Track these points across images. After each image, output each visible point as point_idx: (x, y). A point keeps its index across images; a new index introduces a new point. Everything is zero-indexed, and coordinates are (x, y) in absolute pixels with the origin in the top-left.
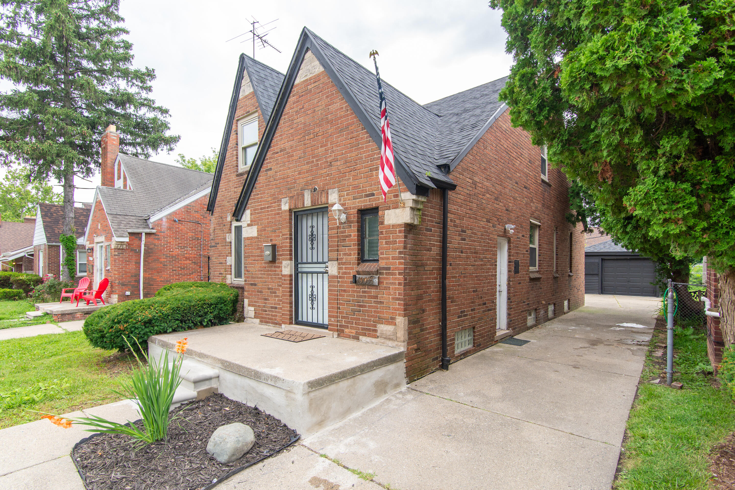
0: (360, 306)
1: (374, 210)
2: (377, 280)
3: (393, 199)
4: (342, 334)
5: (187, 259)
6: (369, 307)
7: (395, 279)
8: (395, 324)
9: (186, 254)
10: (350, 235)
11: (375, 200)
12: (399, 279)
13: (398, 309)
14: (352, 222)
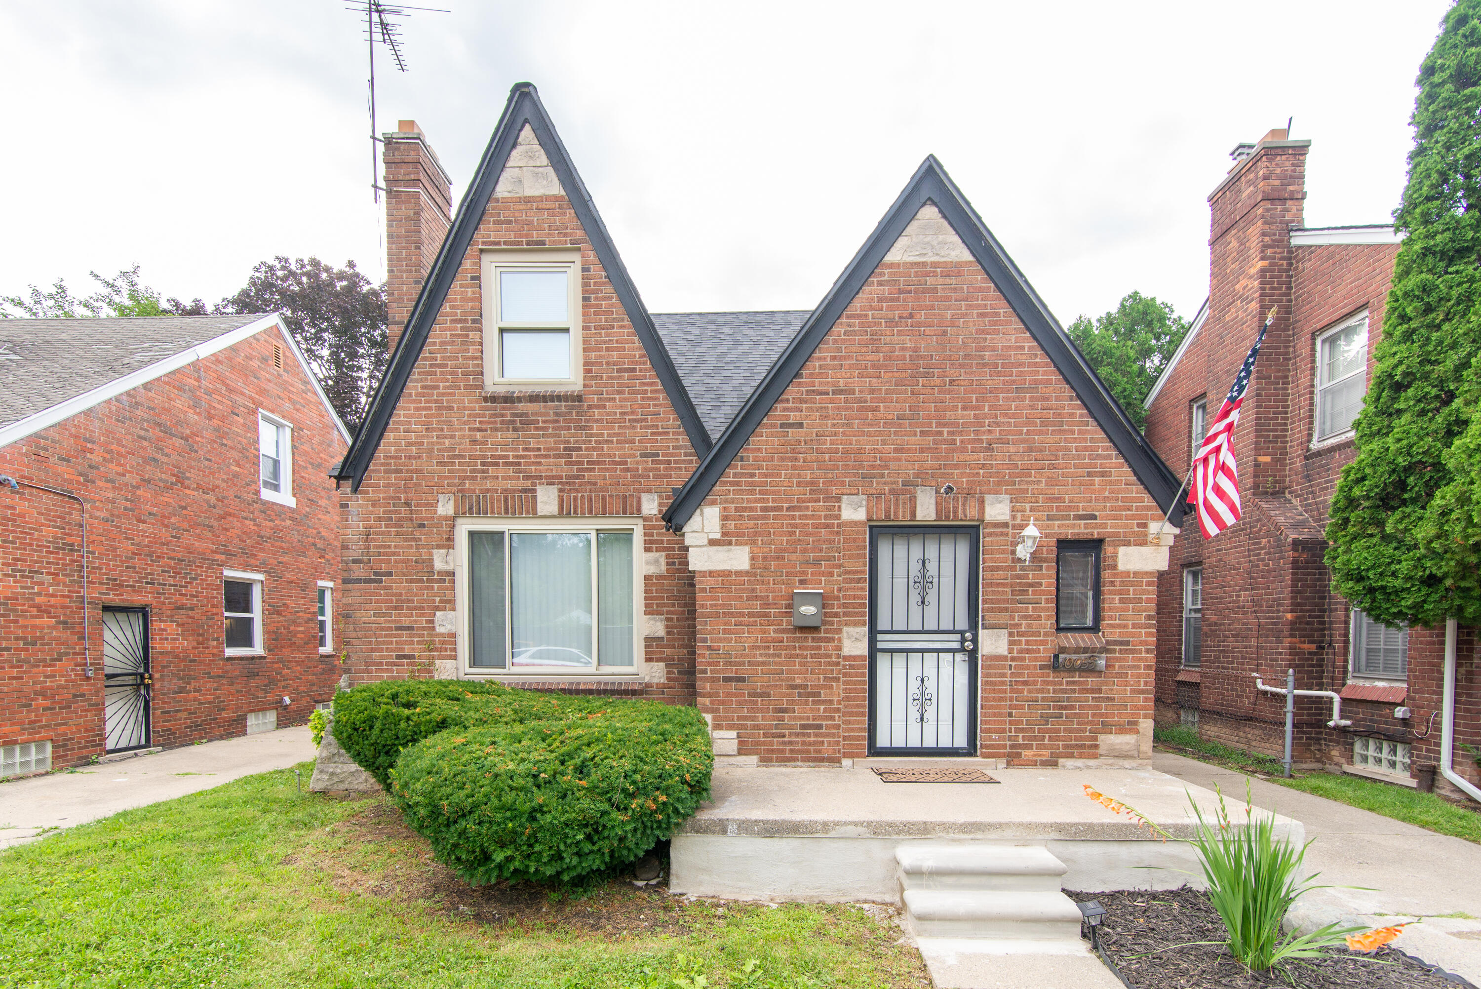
0: (1062, 708)
1: (1095, 545)
2: (1103, 662)
3: (1136, 529)
4: (1016, 761)
5: (42, 610)
6: (1082, 707)
7: (1140, 659)
8: (1138, 732)
9: (39, 594)
10: (1040, 584)
11: (1098, 526)
12: (1147, 659)
13: (1143, 708)
14: (1045, 560)
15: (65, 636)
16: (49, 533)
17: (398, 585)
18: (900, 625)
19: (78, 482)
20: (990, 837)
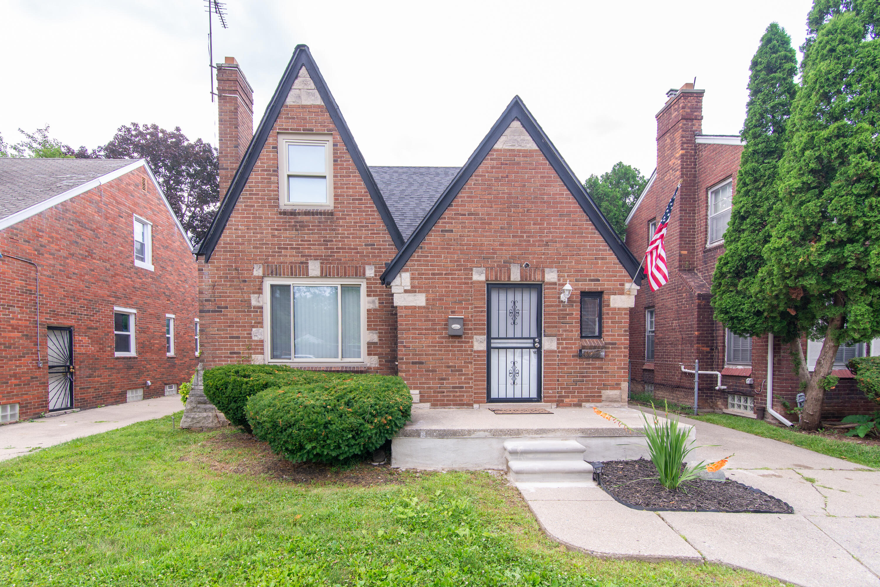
0: (583, 377)
1: (599, 294)
2: (604, 354)
3: (619, 287)
4: (561, 404)
5: (15, 328)
6: (593, 376)
7: (621, 352)
8: (620, 389)
9: (13, 319)
10: (573, 314)
11: (601, 285)
12: (625, 352)
13: (623, 377)
14: (575, 302)
15: (27, 343)
16: (18, 283)
17: (231, 313)
18: (502, 335)
19: (35, 255)
20: (549, 436)
